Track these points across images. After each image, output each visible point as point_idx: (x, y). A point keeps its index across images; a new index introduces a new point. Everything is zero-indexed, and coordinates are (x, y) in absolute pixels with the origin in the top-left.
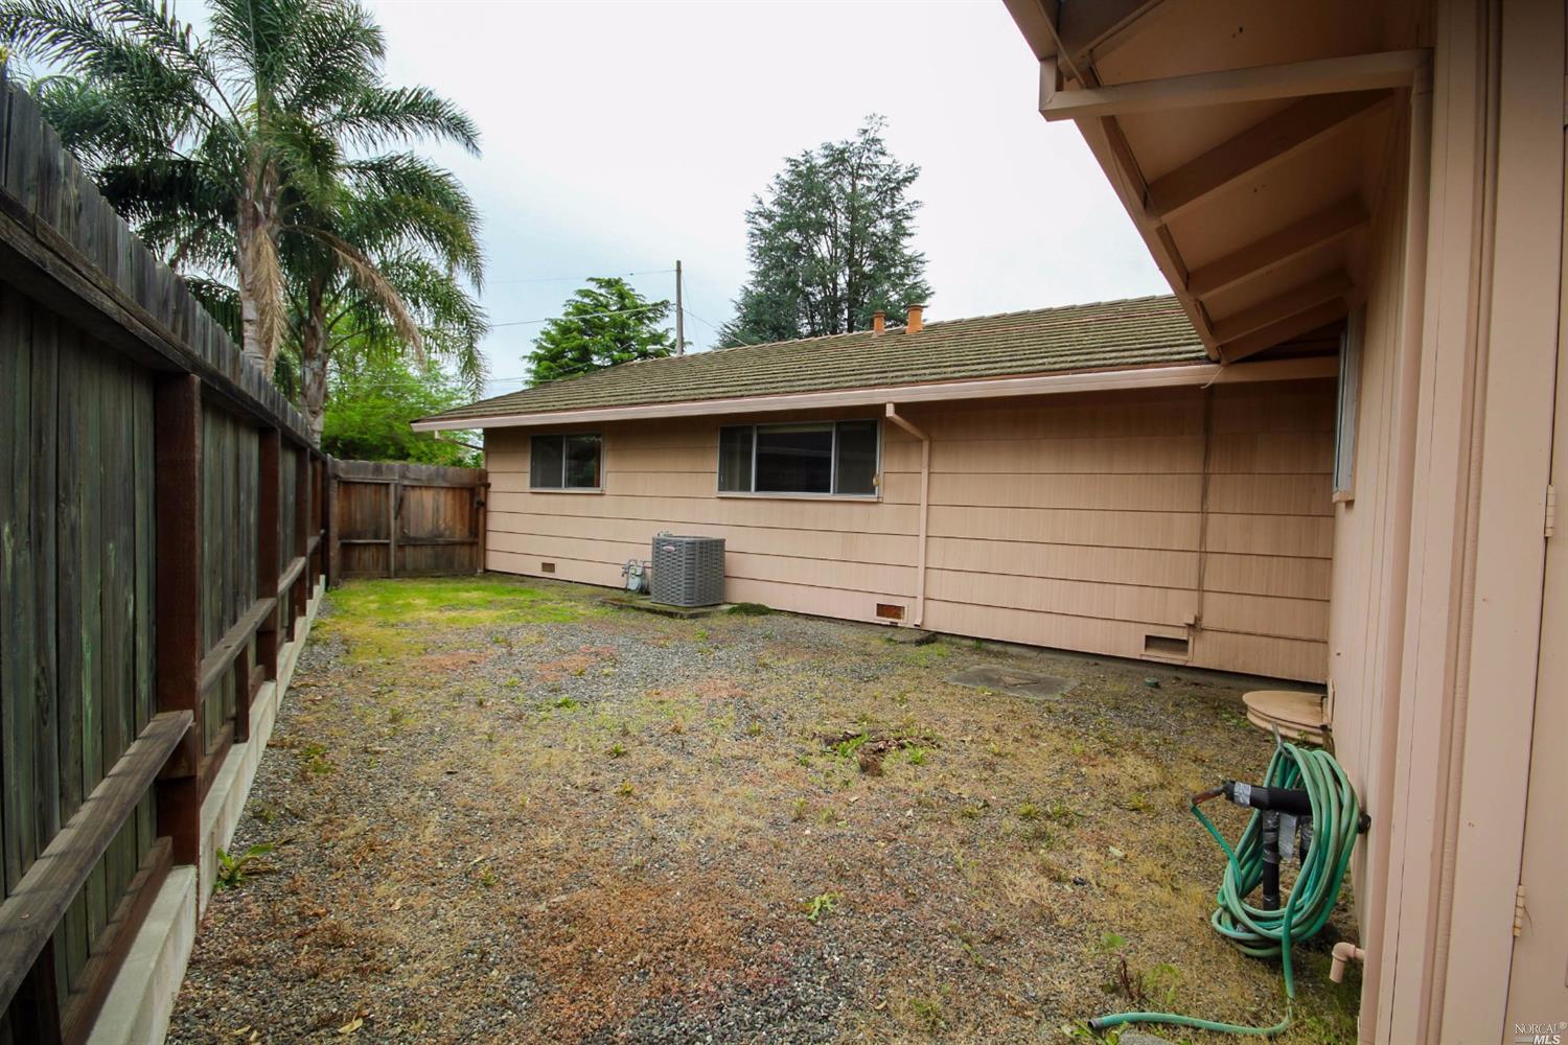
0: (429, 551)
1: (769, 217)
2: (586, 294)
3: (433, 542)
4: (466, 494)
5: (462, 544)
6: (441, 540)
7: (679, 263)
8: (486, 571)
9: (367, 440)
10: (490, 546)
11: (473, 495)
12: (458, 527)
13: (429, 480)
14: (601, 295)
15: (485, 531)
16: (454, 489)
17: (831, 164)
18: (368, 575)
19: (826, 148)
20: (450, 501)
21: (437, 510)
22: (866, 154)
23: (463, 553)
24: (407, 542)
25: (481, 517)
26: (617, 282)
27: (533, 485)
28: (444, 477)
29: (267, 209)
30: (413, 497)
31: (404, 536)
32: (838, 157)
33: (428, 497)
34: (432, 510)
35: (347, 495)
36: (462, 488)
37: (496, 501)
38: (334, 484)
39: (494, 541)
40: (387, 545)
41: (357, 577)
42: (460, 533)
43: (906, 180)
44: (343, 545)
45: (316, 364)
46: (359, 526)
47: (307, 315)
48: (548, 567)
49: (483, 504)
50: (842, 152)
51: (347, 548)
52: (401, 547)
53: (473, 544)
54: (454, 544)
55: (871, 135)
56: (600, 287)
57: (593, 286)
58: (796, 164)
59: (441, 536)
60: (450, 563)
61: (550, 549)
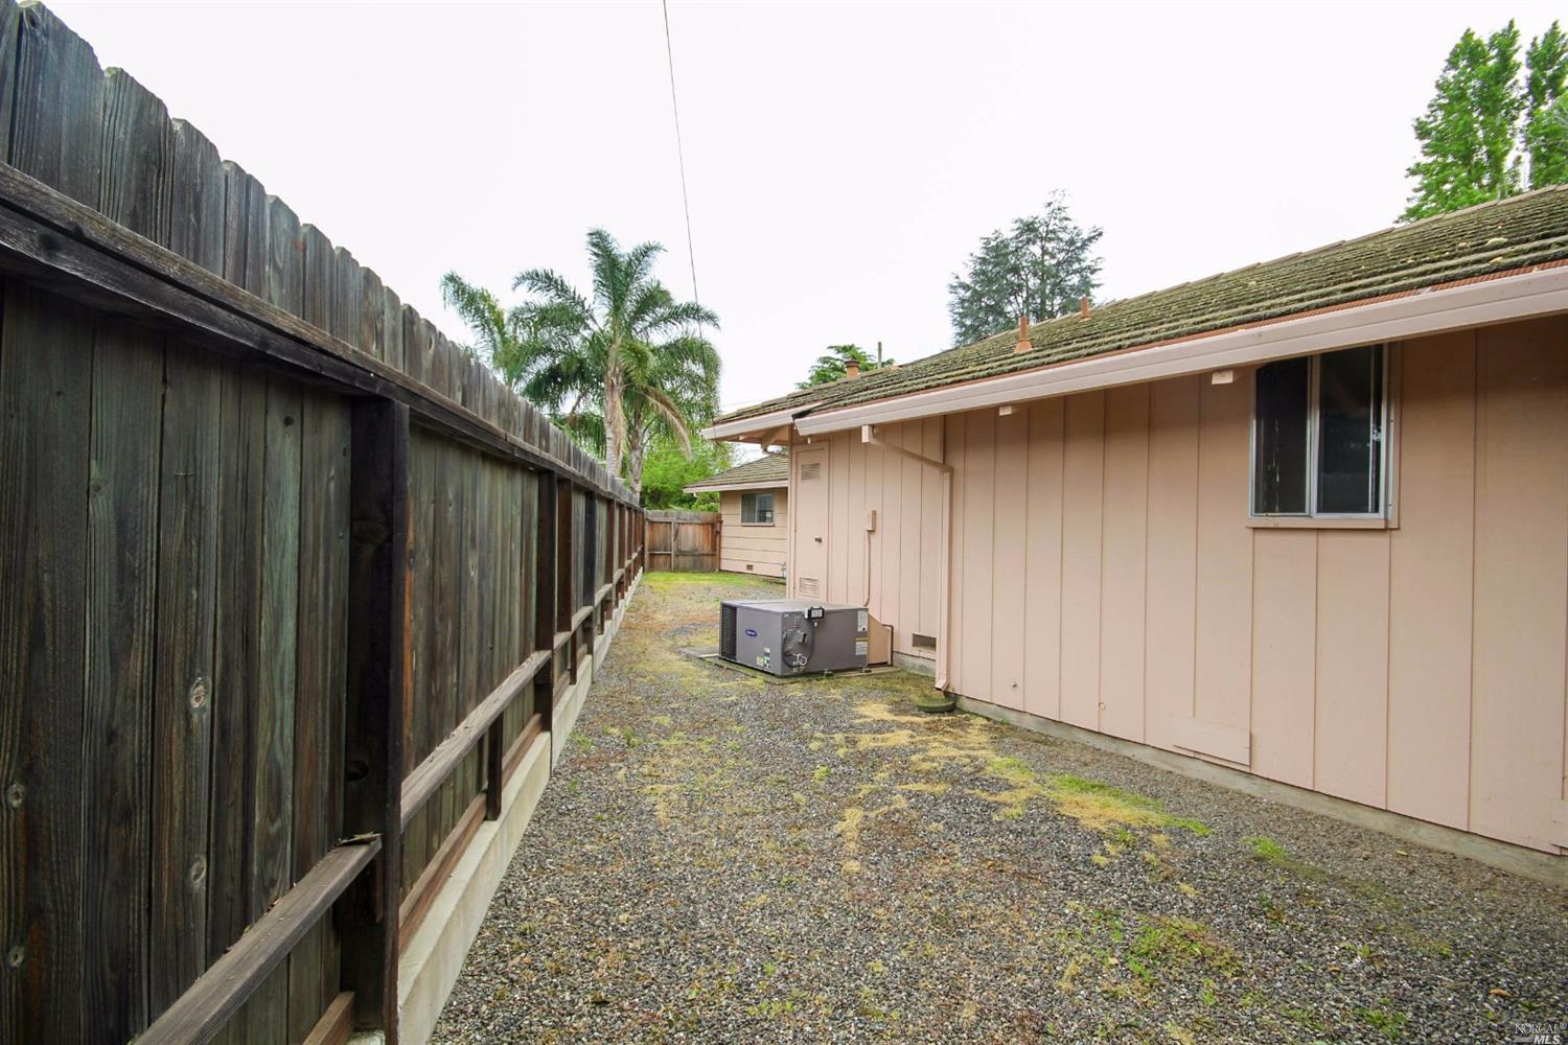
0: (691, 558)
1: (966, 287)
2: (825, 360)
3: (692, 553)
4: (710, 528)
5: (708, 555)
6: (697, 553)
7: (880, 344)
8: (720, 570)
9: (666, 488)
10: (723, 556)
11: (714, 528)
12: (706, 545)
13: (691, 519)
14: (838, 360)
15: (720, 547)
16: (703, 524)
17: (1021, 234)
18: (661, 570)
19: (1016, 222)
20: (701, 530)
21: (695, 535)
22: (1053, 221)
23: (708, 560)
24: (680, 553)
25: (718, 541)
26: (851, 347)
27: (743, 521)
28: (698, 518)
29: (617, 379)
30: (683, 529)
31: (679, 550)
32: (1029, 229)
33: (690, 529)
34: (693, 537)
35: (652, 529)
36: (707, 524)
37: (725, 531)
38: (647, 523)
39: (724, 554)
40: (670, 555)
41: (657, 570)
42: (707, 549)
43: (1090, 239)
44: (651, 554)
45: (638, 453)
46: (657, 544)
47: (633, 423)
48: (750, 567)
49: (719, 533)
50: (1032, 223)
51: (652, 555)
52: (677, 556)
53: (713, 555)
54: (703, 555)
55: (1055, 206)
56: (839, 352)
57: (832, 354)
58: (988, 241)
59: (696, 550)
60: (702, 566)
61: (752, 558)
